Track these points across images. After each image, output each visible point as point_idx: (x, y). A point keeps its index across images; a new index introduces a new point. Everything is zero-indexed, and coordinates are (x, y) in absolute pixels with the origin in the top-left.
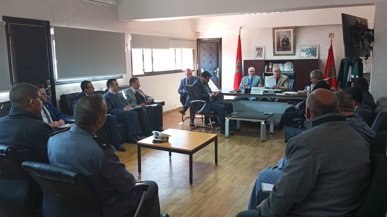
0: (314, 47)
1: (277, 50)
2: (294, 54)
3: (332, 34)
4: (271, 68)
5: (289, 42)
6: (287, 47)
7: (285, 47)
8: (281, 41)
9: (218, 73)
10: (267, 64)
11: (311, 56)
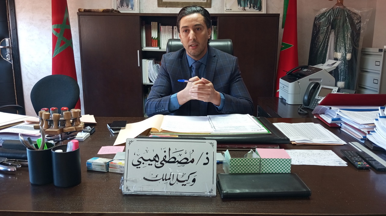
4: (156, 37)
9: (8, 50)
10: (144, 27)
11: (249, 8)
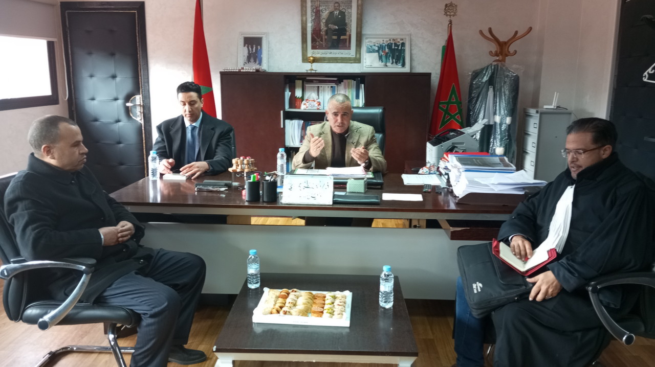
0: (399, 40)
1: (313, 48)
2: (358, 60)
3: (451, 4)
4: (301, 95)
5: (345, 24)
6: (339, 37)
7: (335, 37)
8: (324, 21)
9: (138, 109)
10: (288, 86)
11: (392, 64)
